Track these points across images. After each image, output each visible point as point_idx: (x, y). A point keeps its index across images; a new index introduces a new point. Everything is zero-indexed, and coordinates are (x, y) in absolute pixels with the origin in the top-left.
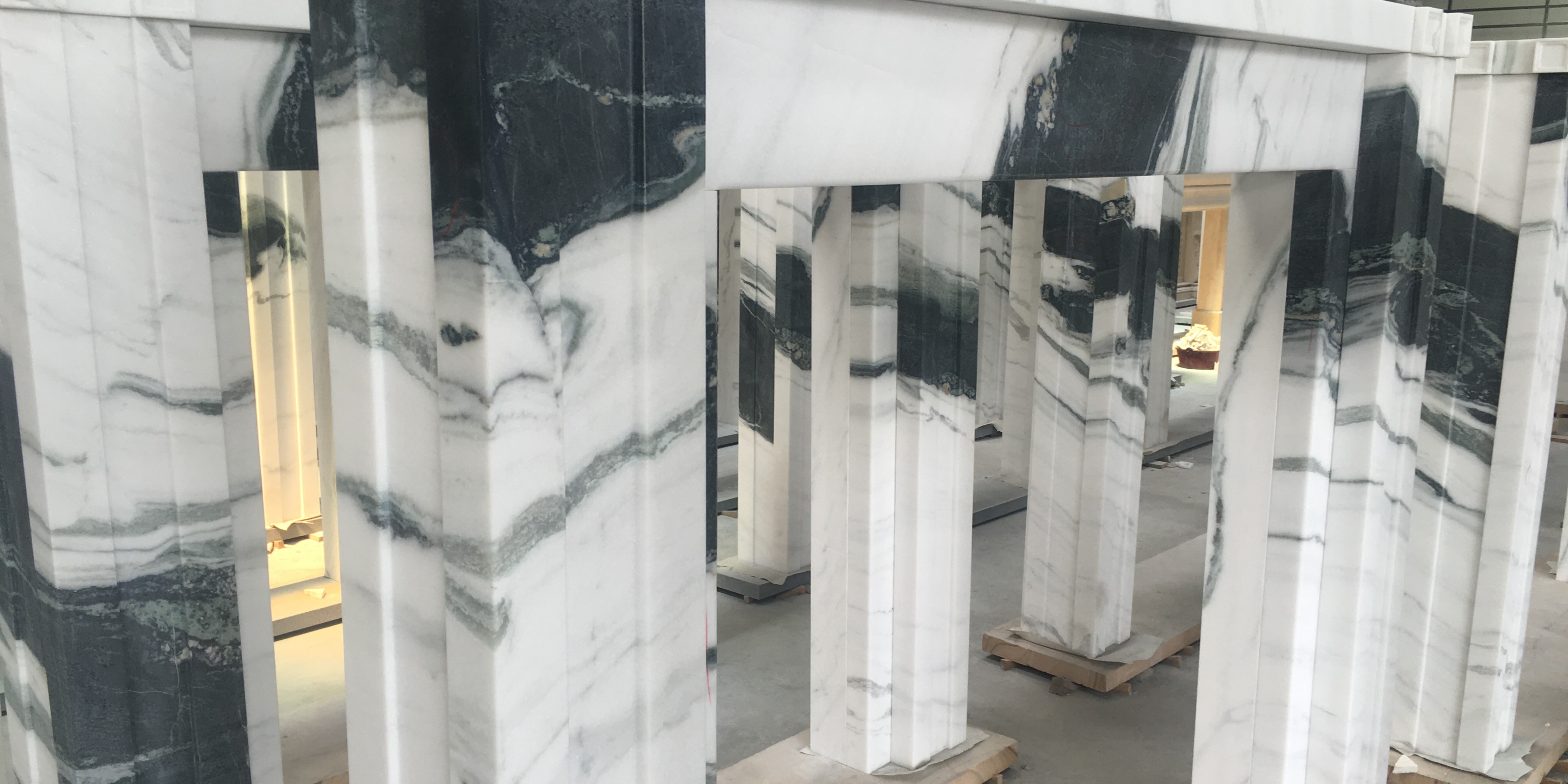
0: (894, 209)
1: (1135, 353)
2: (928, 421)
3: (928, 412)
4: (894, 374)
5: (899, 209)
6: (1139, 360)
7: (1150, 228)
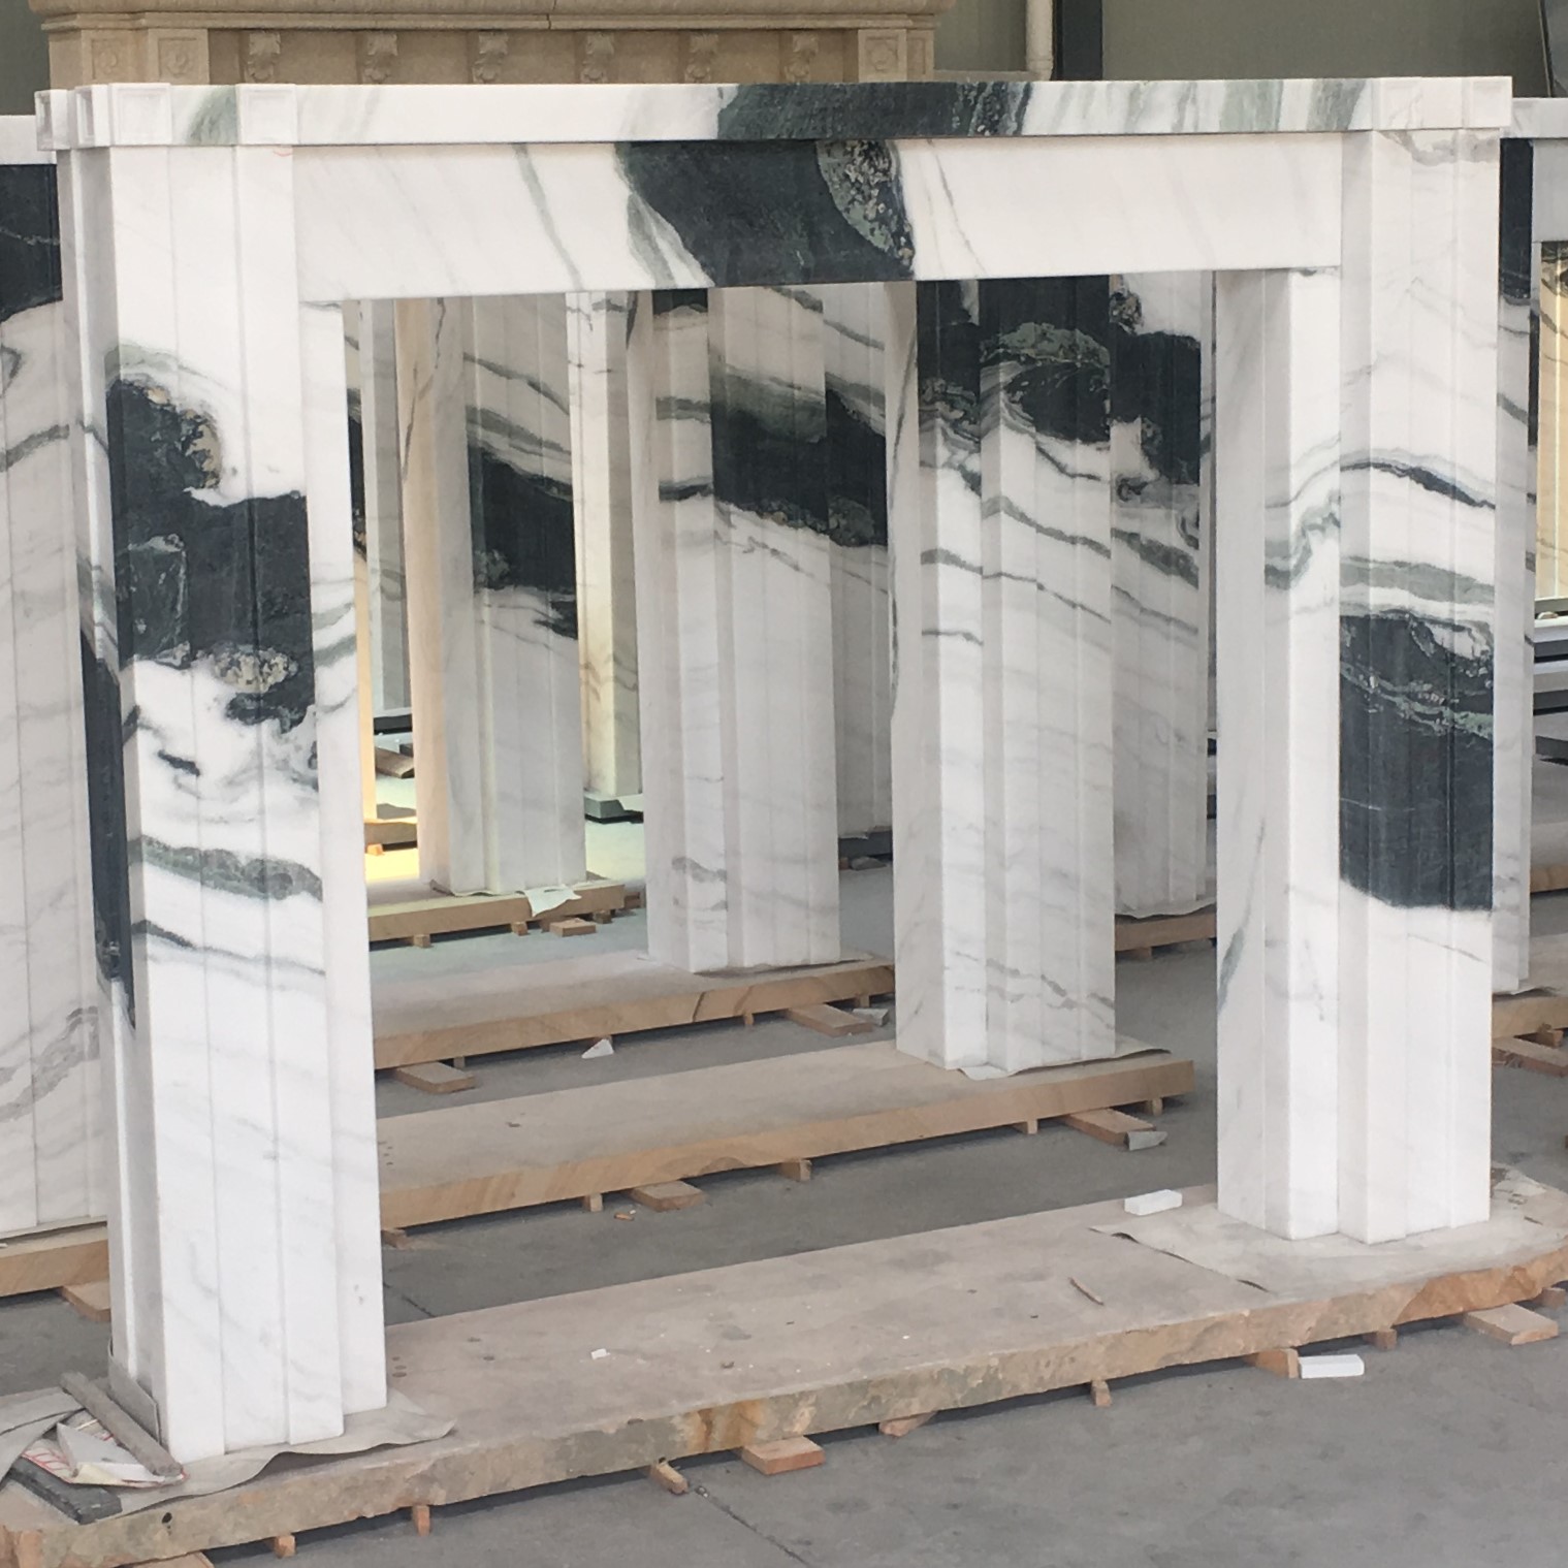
0: (701, 311)
1: (1166, 502)
2: (745, 552)
3: (745, 541)
4: (711, 499)
5: (707, 311)
6: (1174, 512)
7: (1177, 334)
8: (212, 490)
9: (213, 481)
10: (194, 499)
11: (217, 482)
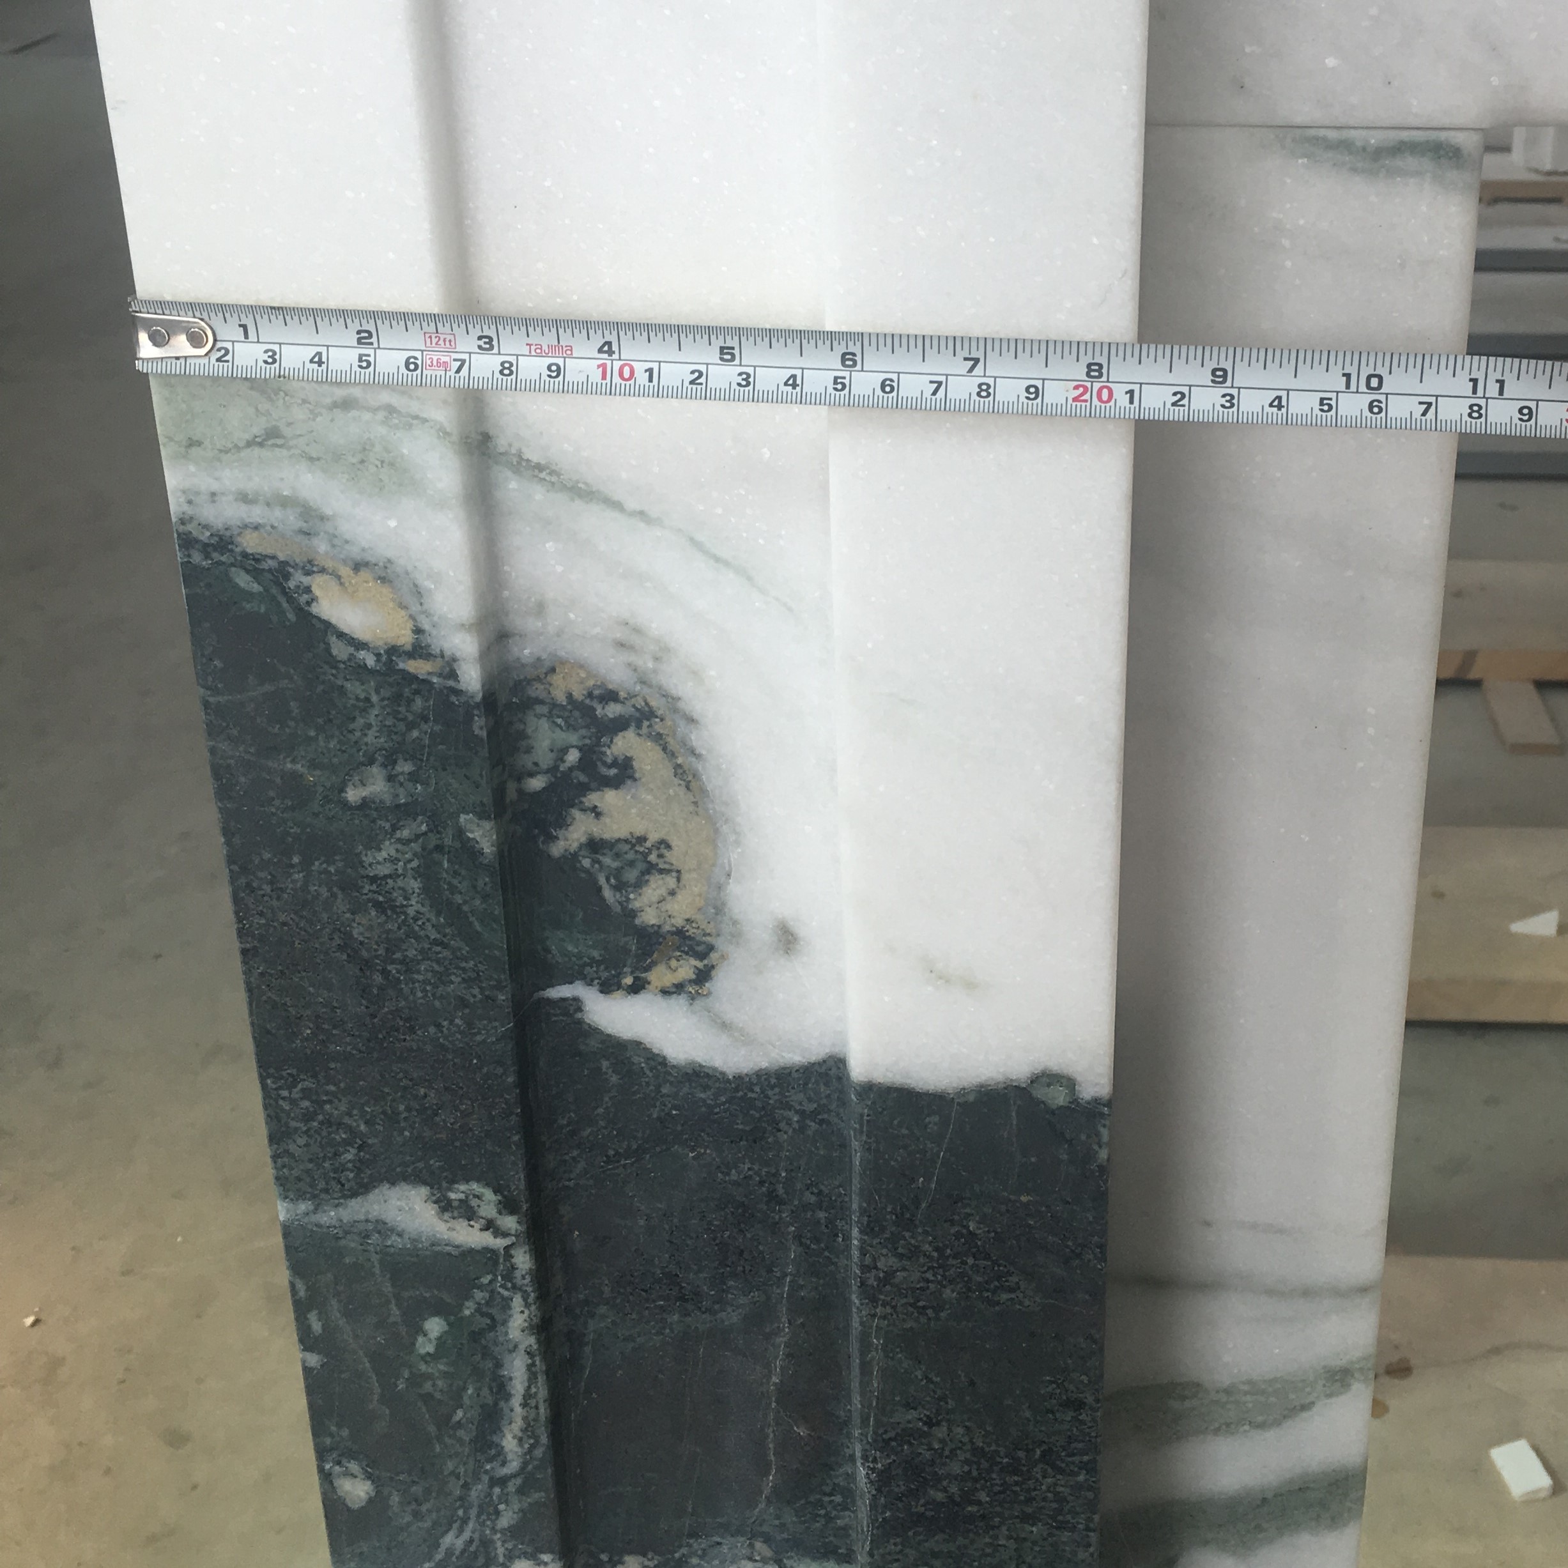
8: (678, 1003)
9: (685, 969)
10: (595, 1031)
11: (703, 976)
